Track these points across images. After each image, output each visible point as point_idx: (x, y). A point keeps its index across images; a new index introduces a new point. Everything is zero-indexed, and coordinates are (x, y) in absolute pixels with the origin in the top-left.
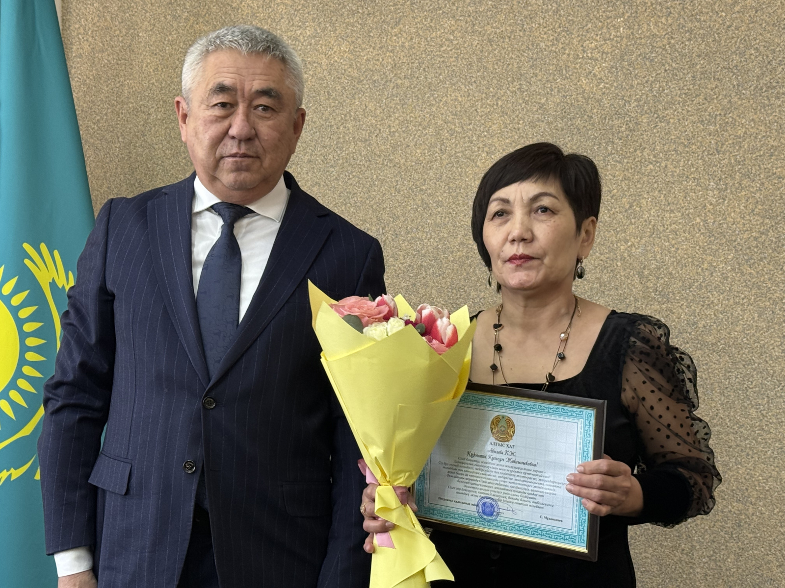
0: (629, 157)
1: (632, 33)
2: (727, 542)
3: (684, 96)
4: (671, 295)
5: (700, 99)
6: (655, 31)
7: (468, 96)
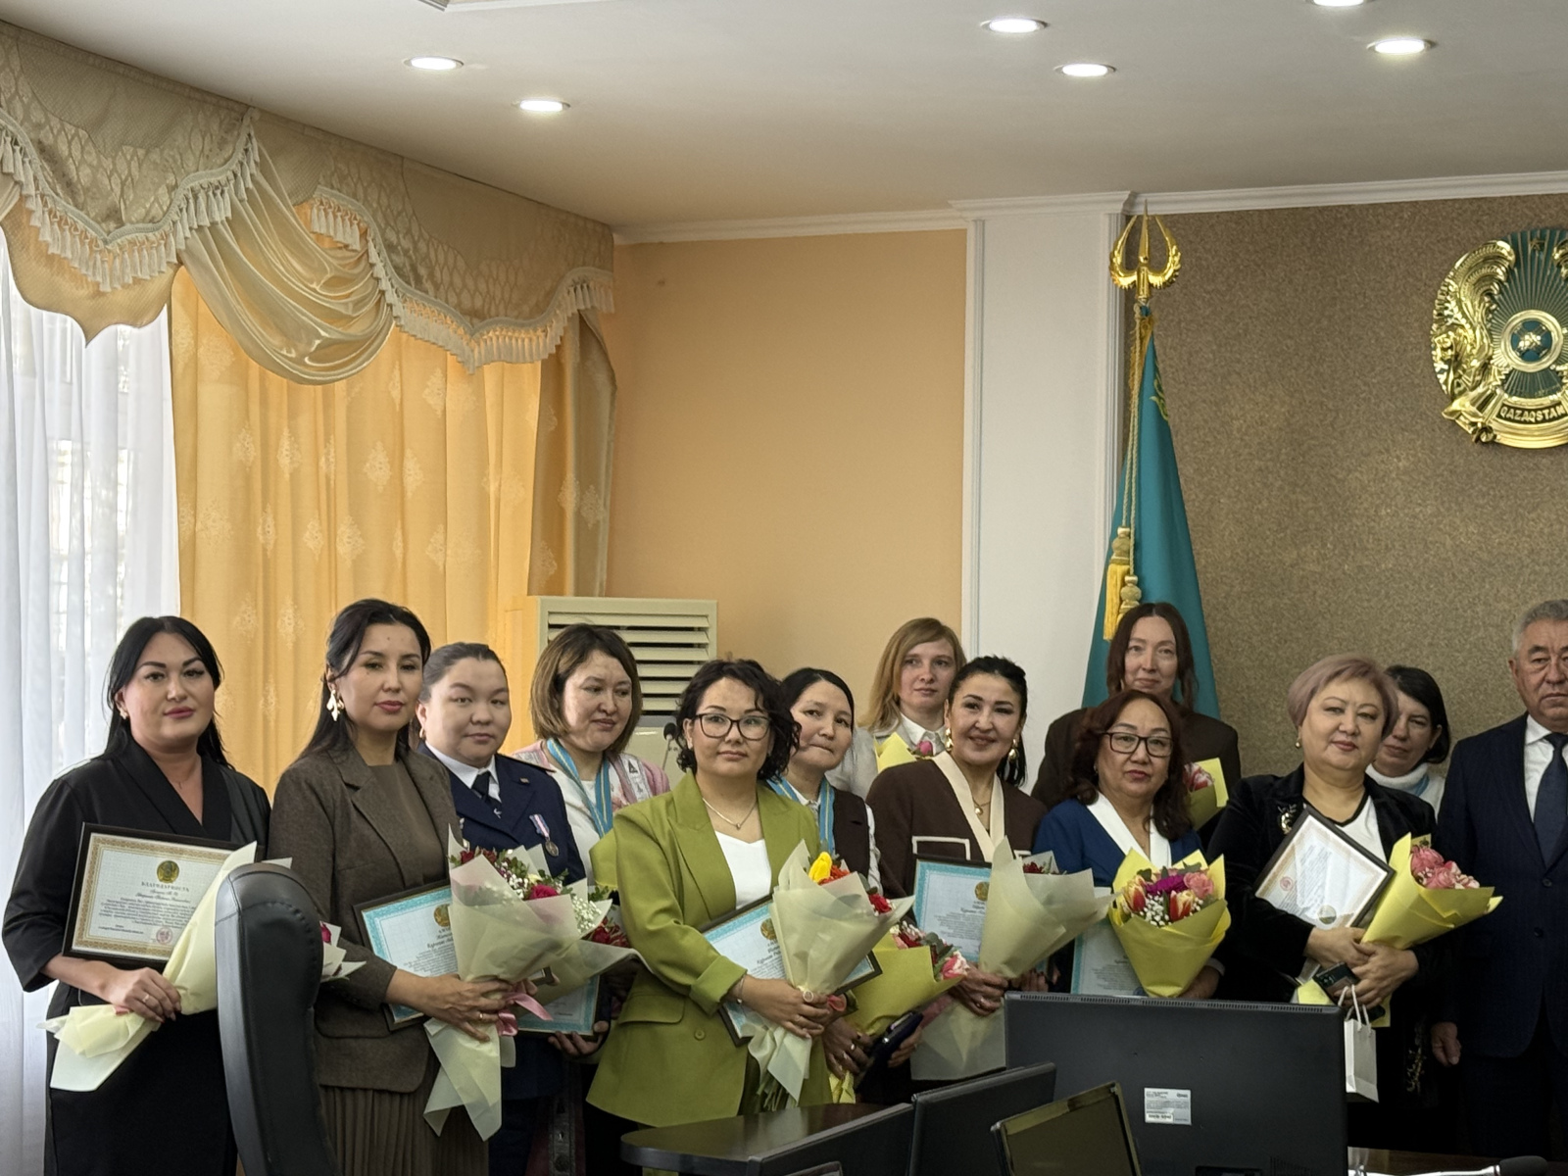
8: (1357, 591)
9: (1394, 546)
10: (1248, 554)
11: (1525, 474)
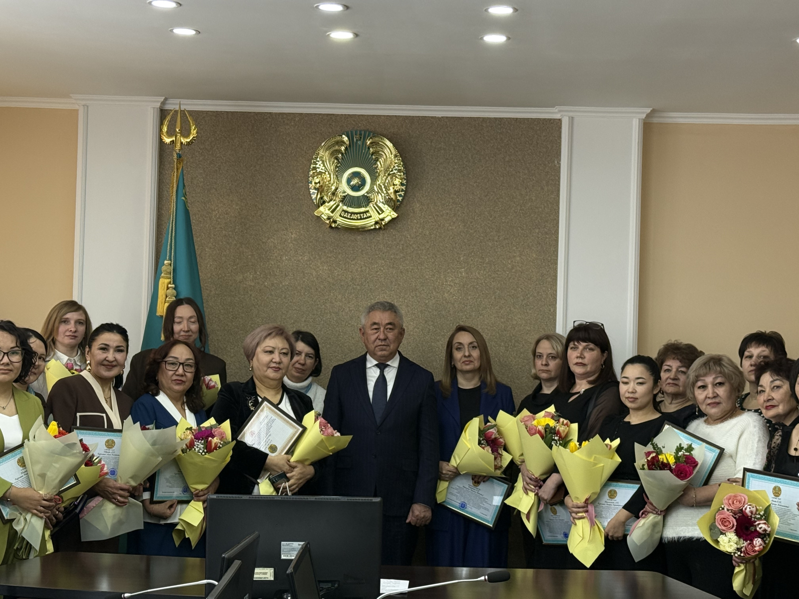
8: (271, 295)
9: (289, 274)
10: (219, 276)
11: (350, 243)
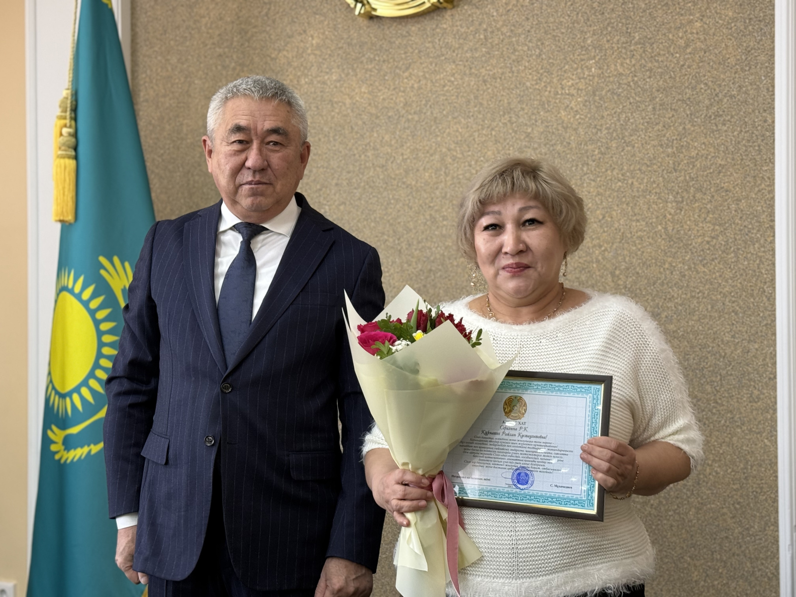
0: (601, 176)
1: (602, 73)
2: (689, 497)
3: (646, 124)
4: (638, 291)
5: (660, 127)
6: (621, 70)
7: (467, 127)
